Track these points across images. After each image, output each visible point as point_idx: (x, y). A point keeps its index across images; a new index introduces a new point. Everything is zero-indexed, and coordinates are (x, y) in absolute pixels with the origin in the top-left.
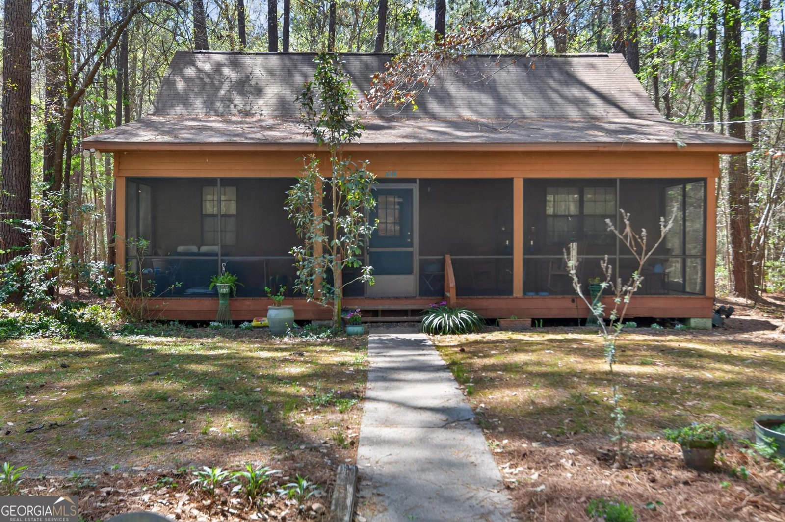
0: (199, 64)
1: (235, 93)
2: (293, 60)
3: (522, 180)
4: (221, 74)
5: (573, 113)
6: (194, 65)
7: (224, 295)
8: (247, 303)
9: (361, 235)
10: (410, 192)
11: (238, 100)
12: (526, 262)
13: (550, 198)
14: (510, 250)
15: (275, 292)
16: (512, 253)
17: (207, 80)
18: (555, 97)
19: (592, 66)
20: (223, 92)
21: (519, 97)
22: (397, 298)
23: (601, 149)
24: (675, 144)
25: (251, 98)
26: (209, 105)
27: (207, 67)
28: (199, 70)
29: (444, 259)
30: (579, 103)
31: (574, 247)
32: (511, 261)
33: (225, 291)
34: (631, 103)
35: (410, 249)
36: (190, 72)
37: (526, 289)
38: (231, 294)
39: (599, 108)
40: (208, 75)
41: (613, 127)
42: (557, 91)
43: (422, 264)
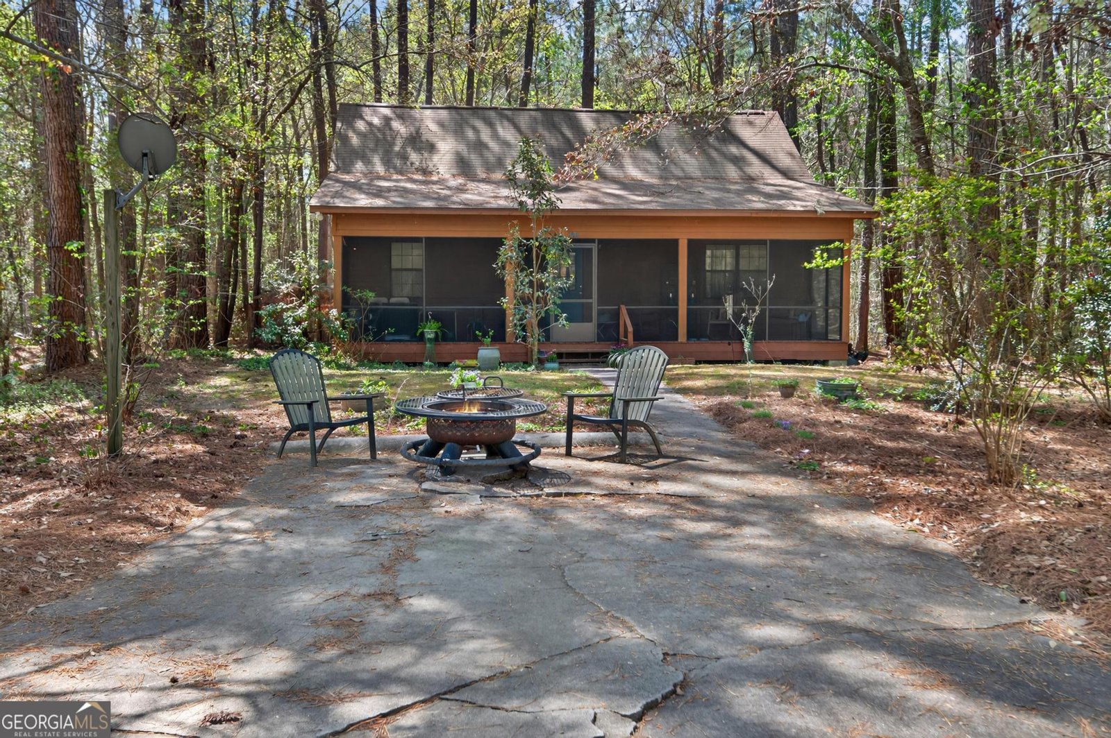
0: (368, 118)
1: (409, 150)
2: (461, 115)
3: (686, 242)
4: (391, 129)
5: (732, 172)
6: (363, 119)
7: (430, 340)
8: (449, 347)
9: (560, 288)
10: (590, 250)
11: (414, 157)
12: (689, 312)
13: (708, 253)
14: (675, 301)
15: (485, 334)
16: (677, 304)
17: (379, 135)
18: (714, 154)
19: (750, 123)
20: (397, 149)
21: (683, 156)
22: (578, 343)
23: (754, 215)
24: (816, 211)
25: (426, 155)
26: (387, 163)
27: (376, 121)
28: (370, 124)
29: (619, 309)
30: (738, 161)
31: (730, 298)
32: (676, 312)
33: (432, 336)
34: (785, 161)
35: (590, 301)
36: (361, 125)
37: (691, 334)
38: (436, 339)
39: (756, 167)
40: (379, 129)
41: (768, 189)
42: (716, 150)
43: (600, 313)
